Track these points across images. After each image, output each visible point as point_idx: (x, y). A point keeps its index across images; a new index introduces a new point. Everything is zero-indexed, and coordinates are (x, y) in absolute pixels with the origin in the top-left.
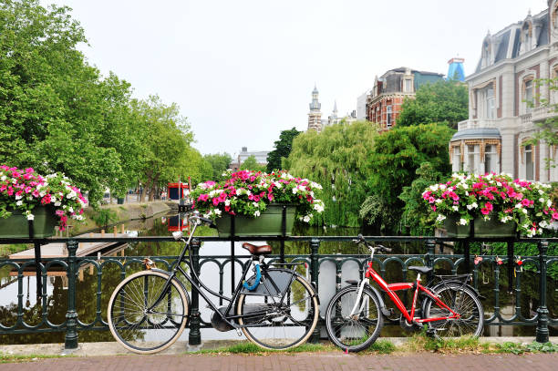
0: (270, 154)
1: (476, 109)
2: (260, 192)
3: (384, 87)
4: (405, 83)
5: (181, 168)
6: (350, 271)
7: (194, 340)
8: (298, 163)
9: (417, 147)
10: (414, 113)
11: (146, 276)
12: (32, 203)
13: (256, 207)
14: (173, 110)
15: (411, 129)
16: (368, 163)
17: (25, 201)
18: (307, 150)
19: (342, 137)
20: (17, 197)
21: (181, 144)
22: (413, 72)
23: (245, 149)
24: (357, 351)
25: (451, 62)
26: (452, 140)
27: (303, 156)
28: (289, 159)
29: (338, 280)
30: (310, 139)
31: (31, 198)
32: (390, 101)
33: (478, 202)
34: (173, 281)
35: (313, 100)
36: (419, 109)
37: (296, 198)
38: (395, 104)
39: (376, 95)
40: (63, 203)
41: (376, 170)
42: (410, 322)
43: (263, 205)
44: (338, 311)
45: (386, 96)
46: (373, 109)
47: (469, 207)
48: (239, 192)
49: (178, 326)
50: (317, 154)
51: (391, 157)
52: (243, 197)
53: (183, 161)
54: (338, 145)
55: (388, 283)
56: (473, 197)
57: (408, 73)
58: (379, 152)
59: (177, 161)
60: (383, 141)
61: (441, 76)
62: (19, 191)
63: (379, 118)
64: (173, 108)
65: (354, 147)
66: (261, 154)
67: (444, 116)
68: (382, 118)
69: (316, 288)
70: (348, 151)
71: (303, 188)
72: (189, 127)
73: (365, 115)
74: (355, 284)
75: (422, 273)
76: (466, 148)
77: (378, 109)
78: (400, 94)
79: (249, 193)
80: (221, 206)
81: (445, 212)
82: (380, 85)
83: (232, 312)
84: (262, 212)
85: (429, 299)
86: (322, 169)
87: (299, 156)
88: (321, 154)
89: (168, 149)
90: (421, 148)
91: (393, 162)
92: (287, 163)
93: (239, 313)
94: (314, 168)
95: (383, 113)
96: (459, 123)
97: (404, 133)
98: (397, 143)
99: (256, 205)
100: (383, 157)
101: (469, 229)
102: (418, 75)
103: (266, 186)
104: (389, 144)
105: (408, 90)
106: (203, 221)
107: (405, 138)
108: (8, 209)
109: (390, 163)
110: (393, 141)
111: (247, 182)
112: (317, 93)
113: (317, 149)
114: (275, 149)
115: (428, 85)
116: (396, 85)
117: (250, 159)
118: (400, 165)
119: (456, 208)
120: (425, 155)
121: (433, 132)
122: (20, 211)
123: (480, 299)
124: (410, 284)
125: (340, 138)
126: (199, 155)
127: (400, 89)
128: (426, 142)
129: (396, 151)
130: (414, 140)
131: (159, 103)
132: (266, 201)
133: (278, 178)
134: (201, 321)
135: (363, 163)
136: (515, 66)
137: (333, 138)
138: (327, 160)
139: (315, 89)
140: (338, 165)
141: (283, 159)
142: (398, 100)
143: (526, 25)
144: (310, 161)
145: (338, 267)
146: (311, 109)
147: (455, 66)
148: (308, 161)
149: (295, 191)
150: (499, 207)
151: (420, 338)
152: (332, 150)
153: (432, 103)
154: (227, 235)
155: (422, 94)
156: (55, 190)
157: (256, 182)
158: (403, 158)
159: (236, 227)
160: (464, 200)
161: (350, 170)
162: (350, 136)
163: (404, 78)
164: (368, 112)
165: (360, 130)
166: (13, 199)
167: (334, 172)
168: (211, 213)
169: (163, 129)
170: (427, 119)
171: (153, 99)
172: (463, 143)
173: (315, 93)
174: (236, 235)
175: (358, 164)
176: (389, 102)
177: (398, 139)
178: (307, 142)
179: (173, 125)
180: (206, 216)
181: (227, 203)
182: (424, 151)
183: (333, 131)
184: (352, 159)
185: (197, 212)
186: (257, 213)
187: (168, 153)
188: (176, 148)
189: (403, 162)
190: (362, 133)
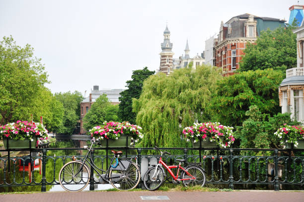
0: (122, 93)
1: (302, 58)
2: (118, 130)
3: (229, 32)
4: (248, 29)
5: (35, 107)
6: (154, 162)
7: (92, 188)
8: (148, 104)
9: (254, 91)
10: (254, 58)
11: (73, 163)
12: (32, 135)
13: (117, 136)
14: (27, 51)
15: (249, 74)
16: (211, 105)
17: (30, 134)
18: (156, 92)
19: (188, 81)
20: (27, 133)
21: (34, 85)
22: (256, 18)
23: (96, 88)
24: (154, 190)
25: (292, 8)
26: (282, 85)
27: (153, 97)
28: (140, 100)
29: (149, 165)
30: (159, 81)
31: (32, 133)
32: (235, 45)
33: (201, 134)
34: (84, 165)
35: (165, 40)
36: (260, 54)
37: (132, 132)
38: (239, 49)
39: (222, 39)
40: (43, 135)
41: (218, 110)
42: (176, 181)
43: (119, 135)
44: (149, 177)
45: (231, 41)
46: (219, 53)
47: (197, 136)
48: (110, 130)
49: (86, 183)
50: (165, 96)
51: (231, 99)
52: (112, 132)
53: (37, 101)
54: (185, 87)
55: (168, 165)
56: (199, 132)
57: (251, 20)
58: (221, 95)
59: (31, 102)
60: (224, 85)
61: (283, 22)
62: (28, 130)
63: (225, 61)
64: (27, 49)
65: (199, 90)
66: (113, 93)
67: (283, 61)
68: (228, 61)
69: (140, 167)
70: (194, 93)
71: (134, 129)
72: (43, 68)
73: (212, 58)
74: (155, 166)
75: (182, 162)
76: (292, 93)
77: (224, 53)
78: (244, 39)
79: (114, 131)
80: (103, 136)
81: (189, 138)
82: (225, 30)
83: (107, 177)
84: (119, 138)
85: (184, 172)
86: (170, 110)
87: (149, 97)
88: (169, 96)
89: (22, 89)
90: (258, 91)
91: (232, 104)
92: (137, 103)
93: (110, 177)
94: (163, 108)
95: (228, 57)
96: (287, 70)
97: (242, 78)
98: (236, 87)
99: (116, 135)
100: (224, 100)
101: (199, 144)
102: (261, 21)
103: (120, 128)
104: (229, 88)
105: (251, 35)
106: (96, 141)
107: (243, 83)
108: (24, 137)
109: (230, 105)
110: (233, 85)
111: (113, 126)
112: (169, 33)
113: (166, 91)
114: (127, 88)
115: (269, 32)
116: (240, 31)
117: (101, 98)
118: (238, 107)
119: (193, 136)
120: (261, 98)
121: (268, 77)
122: (27, 138)
123: (204, 172)
124: (176, 166)
125: (187, 81)
126: (51, 95)
127: (243, 34)
128: (262, 85)
129: (236, 94)
130: (251, 85)
131: (13, 44)
132: (120, 133)
133: (125, 125)
134: (94, 181)
135: (208, 104)
137: (180, 81)
138: (174, 101)
139: (167, 29)
140: (185, 106)
141: (134, 100)
142: (242, 45)
144: (159, 102)
145: (149, 160)
146: (163, 49)
147: (296, 12)
148: (157, 102)
149: (131, 130)
150: (210, 135)
151: (179, 186)
152: (180, 92)
153: (271, 49)
154: (105, 147)
155: (263, 40)
156: (40, 130)
157: (116, 126)
158: (241, 100)
159: (109, 144)
160: (195, 133)
161: (196, 111)
162: (196, 79)
163: (248, 24)
164: (215, 55)
165: (205, 73)
166: (26, 133)
167: (181, 112)
168: (99, 138)
169: (17, 70)
170: (267, 63)
171: (8, 41)
172: (289, 88)
173: (167, 33)
174: (109, 147)
175: (203, 105)
176: (233, 46)
177: (237, 83)
178: (157, 85)
179: (27, 66)
180: (97, 139)
181: (106, 134)
182: (260, 94)
183: (180, 75)
184: (198, 100)
185: (94, 138)
186: (117, 138)
187: (21, 94)
188: (30, 89)
189: (241, 104)
190: (207, 76)
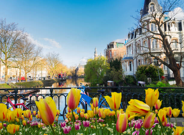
4: (114, 46)
39: (108, 49)
57: (115, 43)
61: (123, 44)
78: (113, 49)
82: (108, 46)
136: (135, 40)
143: (137, 30)
172: (124, 61)
176: (111, 51)
